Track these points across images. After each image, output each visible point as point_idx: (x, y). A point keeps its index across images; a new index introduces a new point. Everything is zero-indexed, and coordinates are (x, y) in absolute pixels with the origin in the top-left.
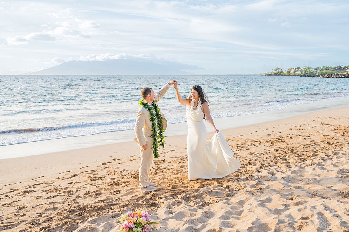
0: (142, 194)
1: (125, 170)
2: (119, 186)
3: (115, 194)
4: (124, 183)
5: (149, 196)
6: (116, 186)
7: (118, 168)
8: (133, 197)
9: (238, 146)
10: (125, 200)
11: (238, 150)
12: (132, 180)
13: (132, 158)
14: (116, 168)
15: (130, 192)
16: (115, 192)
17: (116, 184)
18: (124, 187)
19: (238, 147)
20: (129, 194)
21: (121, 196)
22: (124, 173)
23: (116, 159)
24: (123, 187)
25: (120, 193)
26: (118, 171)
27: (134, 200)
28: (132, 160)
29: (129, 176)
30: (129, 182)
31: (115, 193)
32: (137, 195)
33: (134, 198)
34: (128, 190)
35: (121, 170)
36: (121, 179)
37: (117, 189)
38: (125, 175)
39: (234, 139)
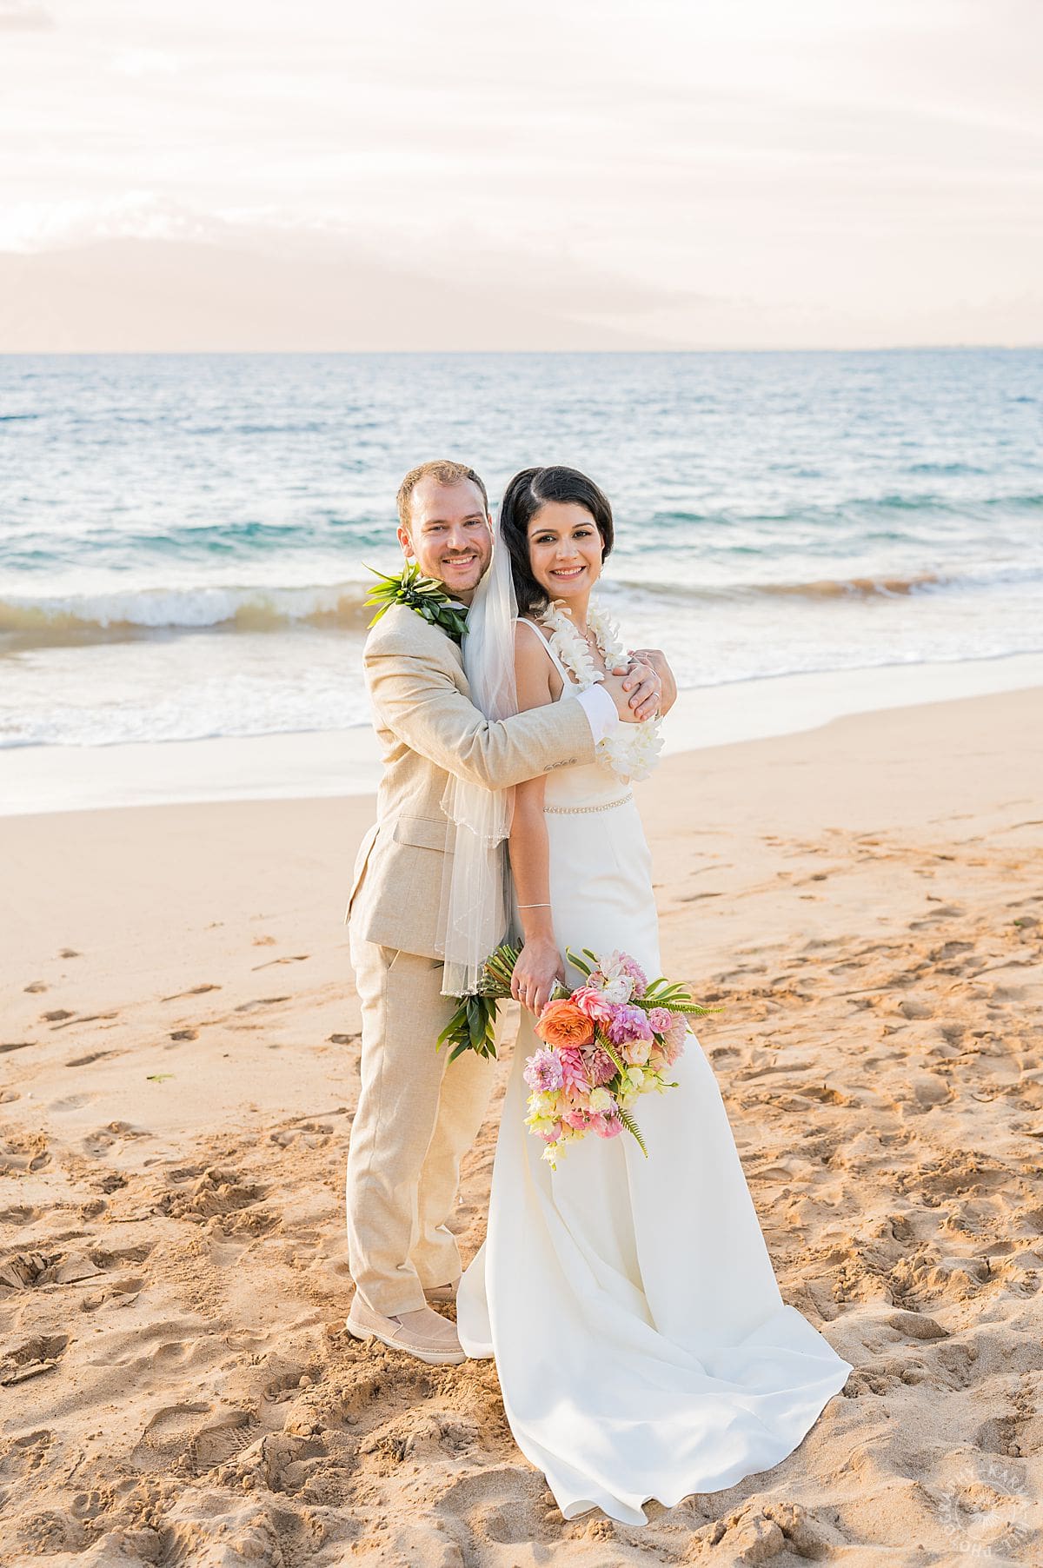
0: (238, 1395)
1: (128, 1127)
2: (57, 1296)
3: (17, 1382)
4: (104, 1260)
5: (296, 1414)
6: (32, 1296)
7: (73, 1101)
8: (161, 1417)
9: (1017, 914)
10: (93, 1449)
11: (1023, 954)
12: (172, 1233)
13: (191, 1011)
14: (60, 1105)
15: (143, 1364)
16: (11, 1362)
17: (34, 1277)
18: (98, 1313)
19: (1022, 924)
20: (131, 1382)
21: (65, 1408)
22: (121, 1157)
23: (67, 1015)
24: (87, 1307)
25: (53, 1368)
26: (71, 1130)
27: (169, 1451)
28: (193, 1023)
29: (145, 1190)
30: (139, 1254)
31: (10, 1376)
32: (200, 1398)
33: (172, 1431)
34: (122, 1349)
35: (93, 1129)
36: (77, 1227)
37: (36, 1333)
38: (115, 1183)
39: (977, 852)
